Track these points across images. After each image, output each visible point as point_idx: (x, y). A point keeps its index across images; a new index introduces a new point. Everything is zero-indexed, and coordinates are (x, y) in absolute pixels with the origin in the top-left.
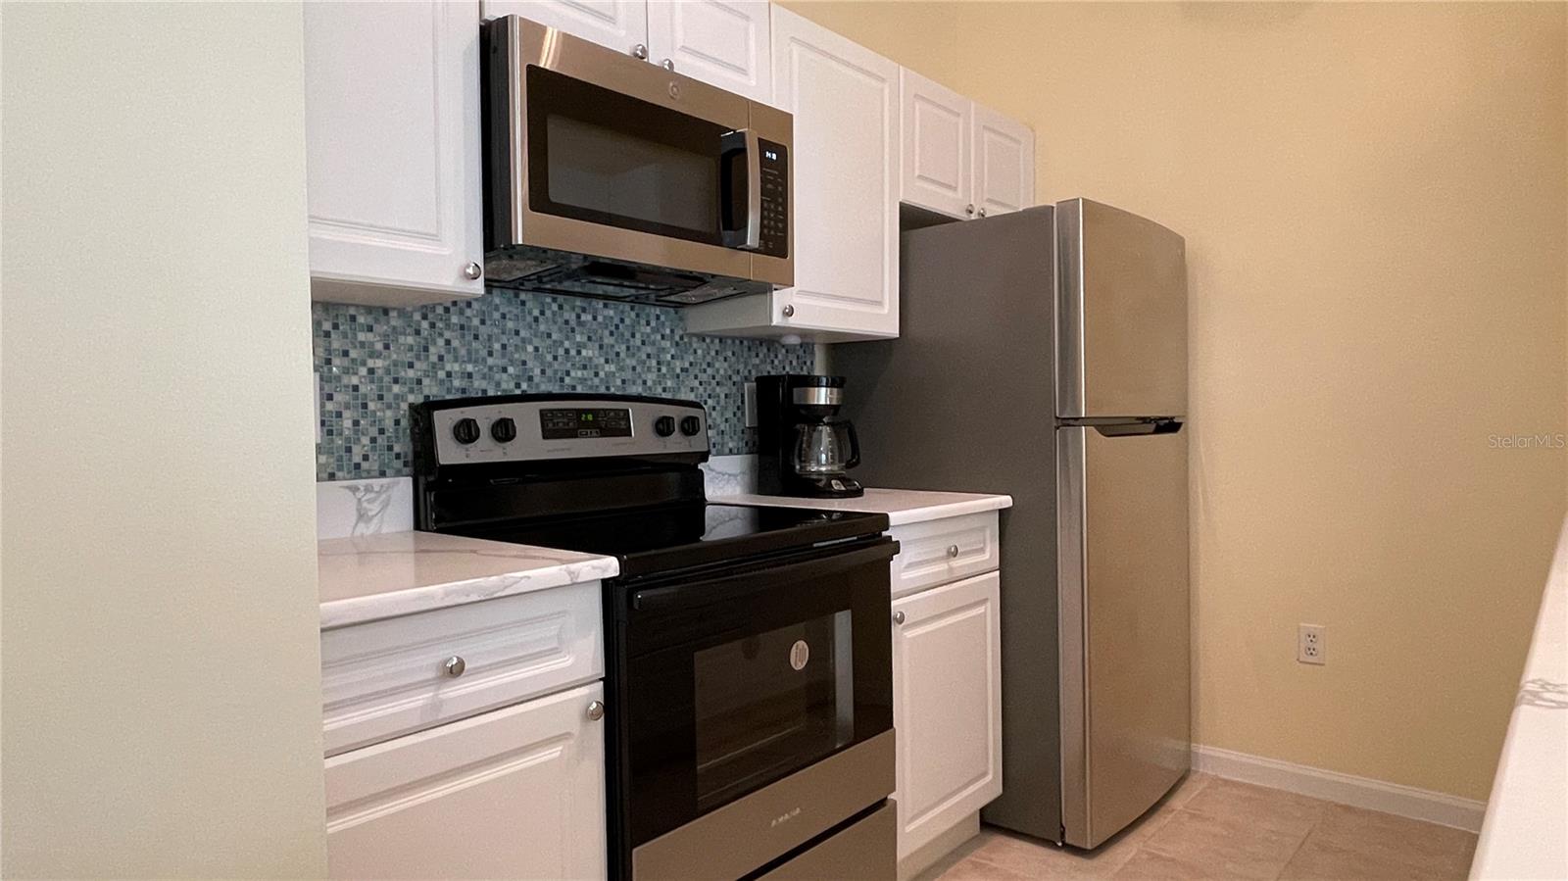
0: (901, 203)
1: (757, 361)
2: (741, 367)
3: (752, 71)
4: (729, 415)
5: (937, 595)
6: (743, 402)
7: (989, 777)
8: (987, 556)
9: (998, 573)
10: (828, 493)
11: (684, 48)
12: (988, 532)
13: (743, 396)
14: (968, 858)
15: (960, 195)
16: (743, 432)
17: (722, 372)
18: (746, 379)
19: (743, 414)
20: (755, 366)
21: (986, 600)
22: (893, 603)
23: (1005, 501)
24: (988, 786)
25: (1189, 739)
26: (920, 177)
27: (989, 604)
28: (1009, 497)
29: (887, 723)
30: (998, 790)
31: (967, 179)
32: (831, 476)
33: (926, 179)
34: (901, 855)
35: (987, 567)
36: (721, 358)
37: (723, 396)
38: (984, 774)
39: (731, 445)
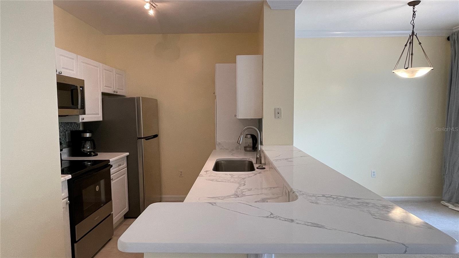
0: (102, 92)
1: (69, 126)
2: (65, 128)
3: (74, 70)
4: (63, 139)
5: (118, 173)
6: (66, 136)
7: (127, 207)
8: (125, 165)
9: (126, 168)
10: (90, 155)
11: (63, 68)
12: (125, 161)
13: (66, 135)
14: (123, 224)
15: (112, 89)
16: (66, 143)
17: (62, 130)
18: (67, 131)
19: (66, 139)
20: (68, 128)
21: (125, 173)
22: (111, 176)
23: (128, 154)
24: (126, 209)
25: (161, 195)
26: (105, 86)
27: (125, 174)
28: (128, 153)
29: (111, 199)
30: (128, 210)
31: (113, 86)
32: (90, 152)
33: (107, 86)
34: (114, 223)
35: (124, 167)
36: (61, 127)
37: (62, 135)
38: (126, 207)
39: (64, 146)
